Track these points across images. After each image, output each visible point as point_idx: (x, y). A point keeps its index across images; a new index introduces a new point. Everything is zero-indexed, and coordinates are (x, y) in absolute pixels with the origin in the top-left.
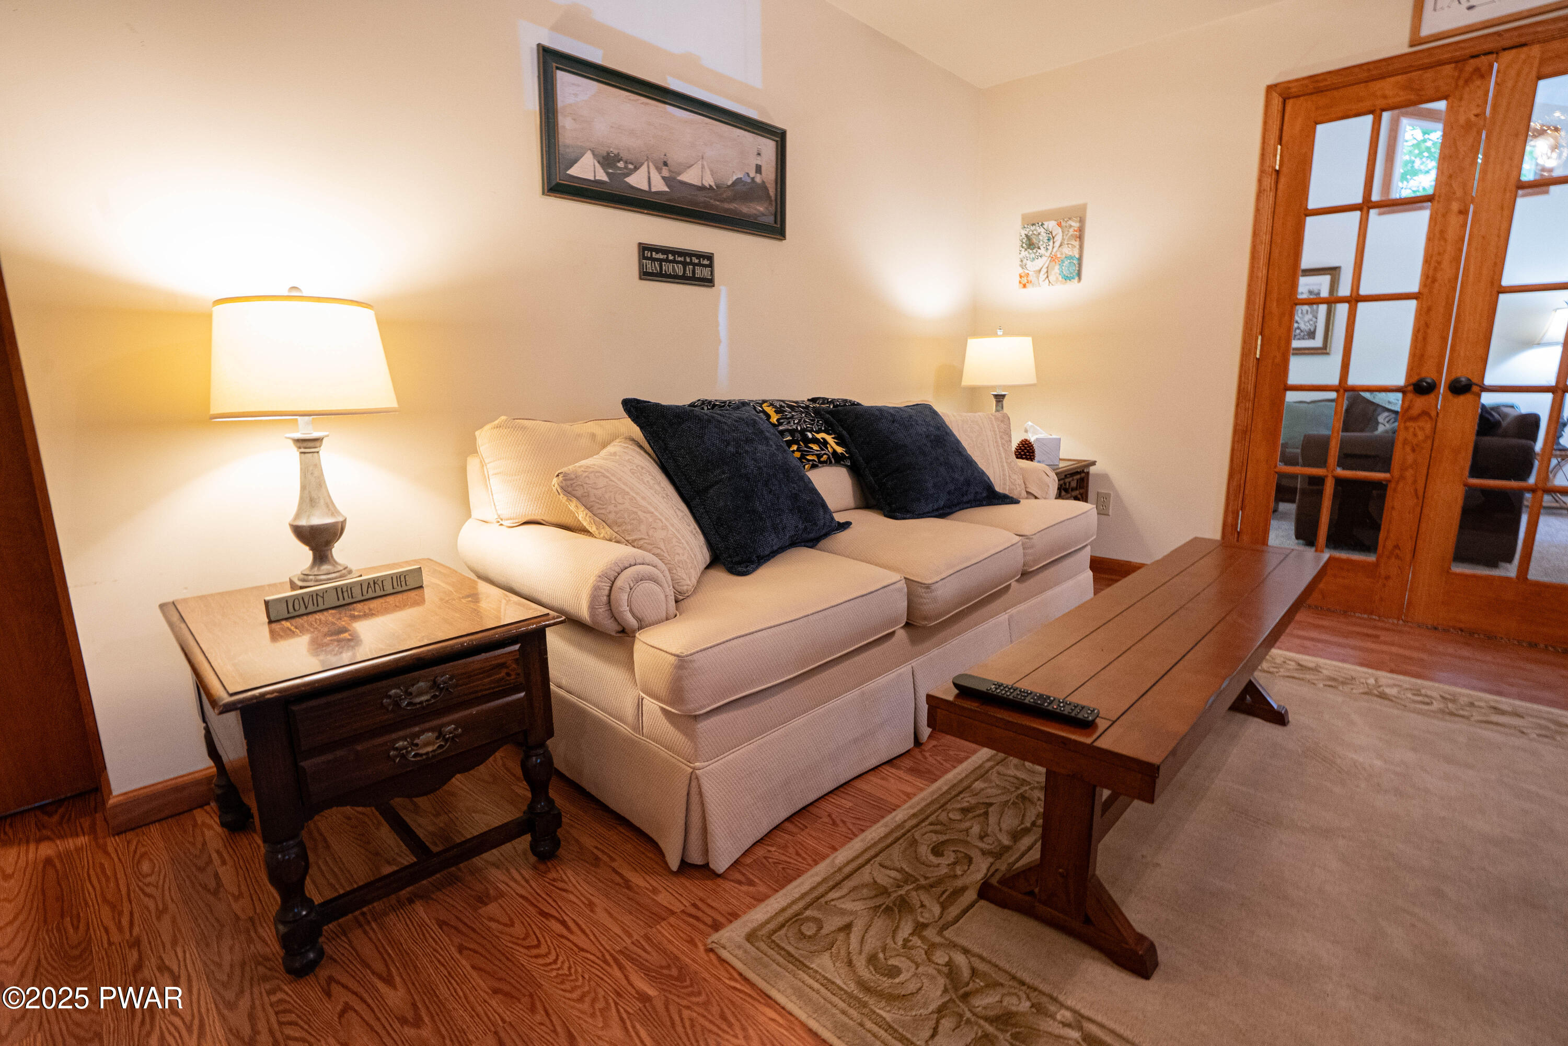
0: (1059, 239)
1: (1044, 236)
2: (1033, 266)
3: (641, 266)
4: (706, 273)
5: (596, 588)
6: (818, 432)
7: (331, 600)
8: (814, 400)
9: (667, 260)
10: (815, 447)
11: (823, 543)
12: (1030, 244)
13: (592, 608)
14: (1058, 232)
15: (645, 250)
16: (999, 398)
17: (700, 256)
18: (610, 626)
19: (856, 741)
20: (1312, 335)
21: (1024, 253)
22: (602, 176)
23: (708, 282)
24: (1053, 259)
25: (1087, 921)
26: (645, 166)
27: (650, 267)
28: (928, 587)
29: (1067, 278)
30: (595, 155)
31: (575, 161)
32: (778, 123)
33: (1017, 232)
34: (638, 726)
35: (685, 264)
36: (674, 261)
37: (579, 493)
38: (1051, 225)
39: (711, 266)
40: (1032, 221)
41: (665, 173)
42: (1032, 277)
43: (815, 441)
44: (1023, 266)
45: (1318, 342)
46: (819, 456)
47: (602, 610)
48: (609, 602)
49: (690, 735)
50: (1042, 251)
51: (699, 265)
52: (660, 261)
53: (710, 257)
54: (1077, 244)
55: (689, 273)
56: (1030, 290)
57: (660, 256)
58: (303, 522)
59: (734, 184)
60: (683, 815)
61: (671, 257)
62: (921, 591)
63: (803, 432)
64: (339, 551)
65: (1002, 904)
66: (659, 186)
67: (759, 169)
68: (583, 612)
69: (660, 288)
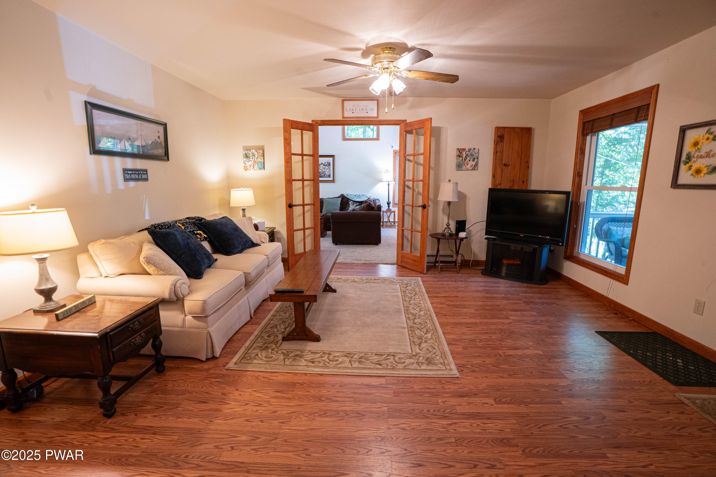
0: (256, 156)
1: (251, 154)
2: (248, 164)
3: (124, 177)
4: (144, 176)
5: (171, 288)
6: (197, 231)
7: (74, 311)
8: (188, 218)
9: (133, 174)
10: (199, 236)
11: (212, 266)
12: (247, 156)
13: (170, 294)
14: (255, 153)
15: (125, 171)
16: (244, 210)
17: (143, 170)
19: (238, 319)
20: (329, 176)
21: (245, 159)
23: (146, 180)
24: (255, 162)
25: (307, 335)
26: (124, 141)
27: (128, 177)
28: (249, 273)
29: (260, 169)
30: (107, 139)
31: (100, 142)
32: (164, 120)
33: (241, 152)
34: (183, 326)
35: (138, 174)
36: (135, 174)
38: (254, 151)
39: (147, 174)
40: (247, 149)
41: (130, 142)
42: (248, 167)
43: (198, 234)
44: (245, 164)
45: (331, 179)
46: (201, 239)
47: (173, 294)
48: (175, 292)
49: (206, 322)
50: (251, 159)
51: (143, 174)
52: (131, 174)
53: (146, 171)
54: (262, 158)
55: (140, 177)
56: (248, 171)
57: (130, 172)
59: (152, 143)
60: (206, 344)
61: (134, 172)
62: (248, 275)
63: (193, 231)
65: (288, 340)
66: (128, 147)
67: (159, 137)
69: (132, 184)
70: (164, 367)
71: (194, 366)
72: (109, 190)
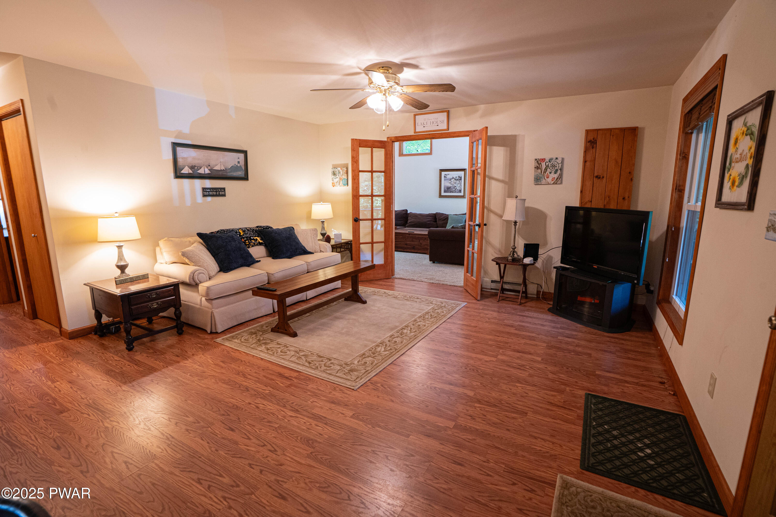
0: (341, 173)
1: (337, 172)
2: (336, 180)
3: (203, 194)
4: (223, 193)
5: (190, 275)
6: (256, 236)
7: (129, 280)
8: (257, 227)
9: (211, 191)
10: (253, 241)
11: (251, 266)
12: (334, 174)
13: (189, 279)
14: (341, 171)
15: (204, 189)
16: (323, 222)
17: (221, 189)
18: (194, 283)
20: (460, 191)
21: (333, 176)
22: (191, 172)
23: (224, 195)
24: (340, 179)
25: (286, 330)
26: (203, 167)
27: (206, 193)
28: (272, 274)
29: (344, 185)
30: (188, 167)
31: (183, 169)
32: (245, 149)
33: (330, 170)
34: (201, 305)
35: (216, 192)
36: (213, 191)
37: (186, 256)
38: (339, 169)
39: (225, 191)
40: (335, 167)
41: (209, 168)
42: (335, 184)
43: (254, 239)
44: (333, 180)
45: (462, 194)
46: (254, 244)
47: (191, 280)
48: (193, 278)
49: (211, 304)
50: (337, 176)
51: (221, 191)
52: (209, 191)
53: (224, 189)
54: (346, 175)
55: (218, 194)
56: (335, 187)
57: (209, 190)
58: (119, 264)
59: (231, 167)
60: (210, 321)
62: (271, 275)
63: (250, 237)
64: (127, 271)
65: (274, 332)
66: (207, 171)
67: (239, 162)
68: (187, 280)
69: (209, 199)
70: (183, 331)
71: (200, 335)
72: (188, 202)
